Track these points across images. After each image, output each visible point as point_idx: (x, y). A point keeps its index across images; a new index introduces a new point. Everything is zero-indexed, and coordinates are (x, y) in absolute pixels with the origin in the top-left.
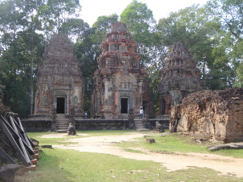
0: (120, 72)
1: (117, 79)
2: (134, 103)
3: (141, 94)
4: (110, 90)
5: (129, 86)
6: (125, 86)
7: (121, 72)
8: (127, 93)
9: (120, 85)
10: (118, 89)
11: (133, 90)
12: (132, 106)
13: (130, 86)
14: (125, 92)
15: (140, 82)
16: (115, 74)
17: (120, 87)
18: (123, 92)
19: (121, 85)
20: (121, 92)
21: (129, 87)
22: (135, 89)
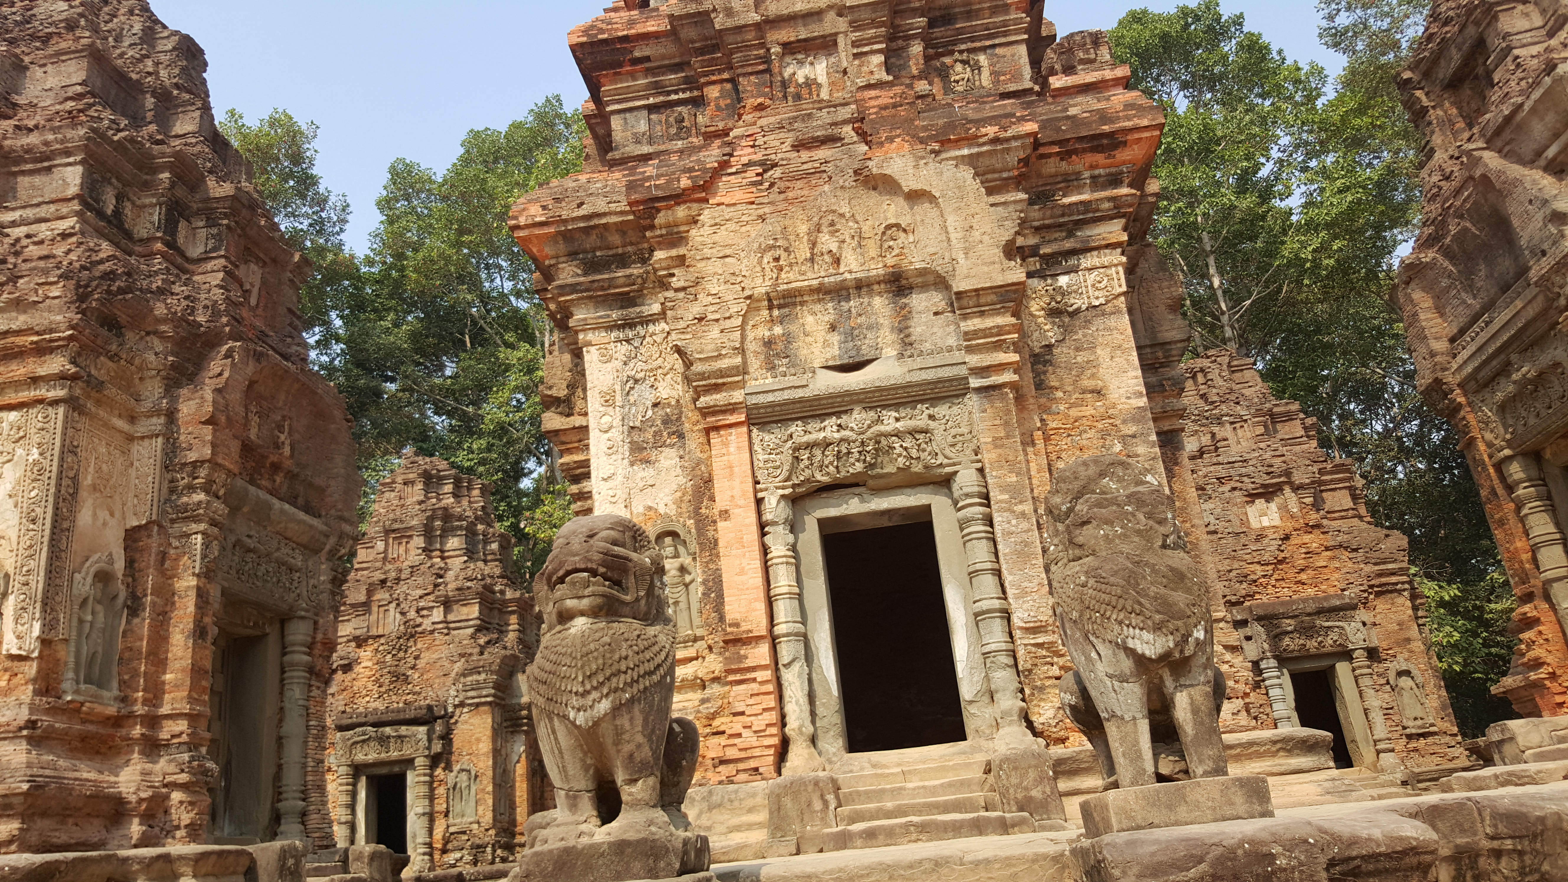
0: (751, 175)
1: (713, 267)
2: (1022, 554)
3: (1136, 417)
4: (659, 445)
5: (903, 329)
6: (851, 335)
7: (768, 166)
8: (890, 421)
9: (769, 343)
10: (737, 396)
11: (974, 360)
12: (1007, 615)
13: (918, 329)
14: (857, 418)
15: (1087, 261)
16: (681, 212)
17: (772, 368)
18: (829, 430)
19: (788, 338)
20: (796, 428)
21: (906, 344)
22: (998, 346)
